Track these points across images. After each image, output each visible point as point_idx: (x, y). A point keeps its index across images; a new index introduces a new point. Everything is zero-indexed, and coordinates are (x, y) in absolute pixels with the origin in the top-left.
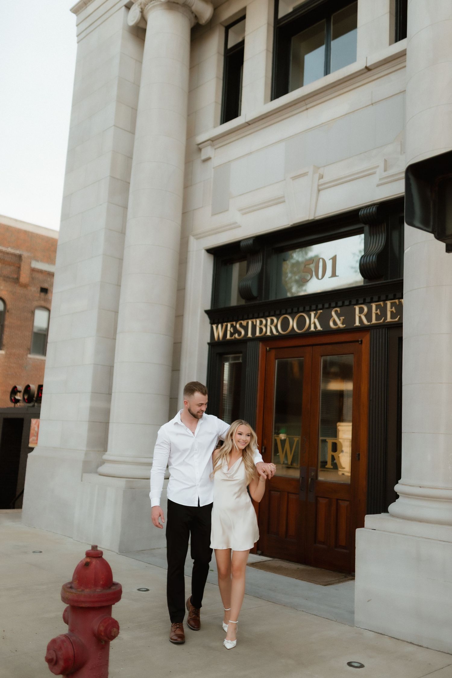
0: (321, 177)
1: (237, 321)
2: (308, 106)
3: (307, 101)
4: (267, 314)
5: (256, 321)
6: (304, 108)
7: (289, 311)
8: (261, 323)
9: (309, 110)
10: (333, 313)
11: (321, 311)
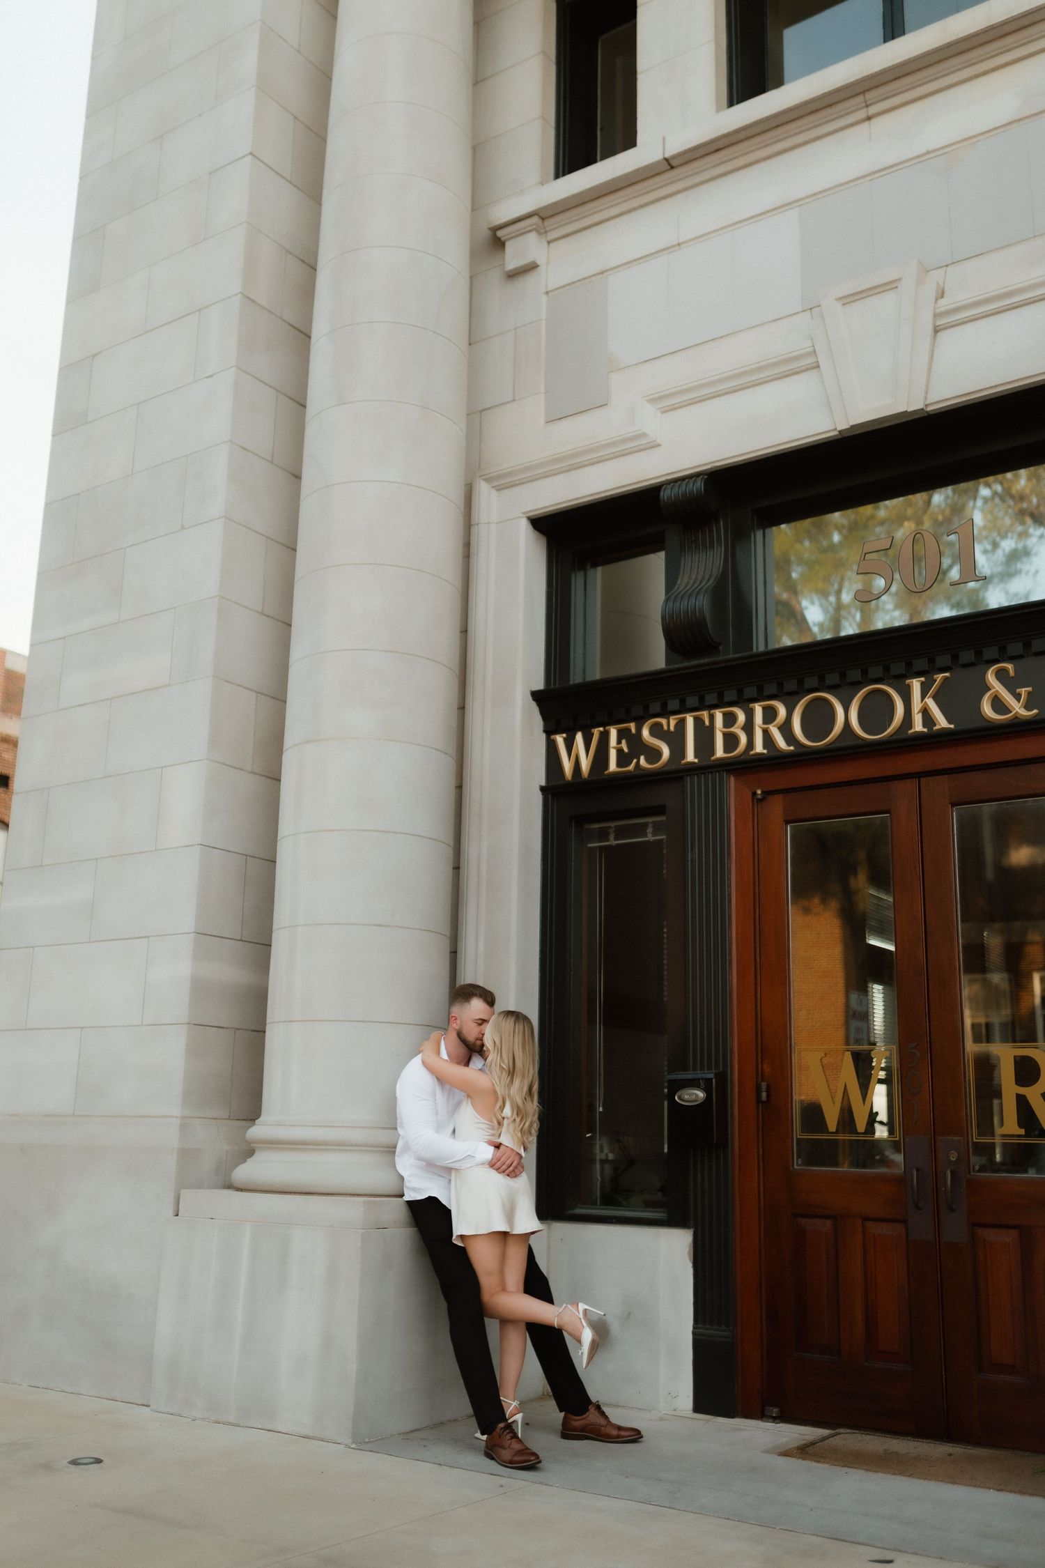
0: (941, 294)
1: (640, 721)
2: (873, 110)
3: (870, 96)
4: (750, 691)
5: (712, 718)
6: (862, 114)
7: (832, 679)
8: (730, 720)
9: (873, 121)
10: (991, 678)
11: (947, 674)
